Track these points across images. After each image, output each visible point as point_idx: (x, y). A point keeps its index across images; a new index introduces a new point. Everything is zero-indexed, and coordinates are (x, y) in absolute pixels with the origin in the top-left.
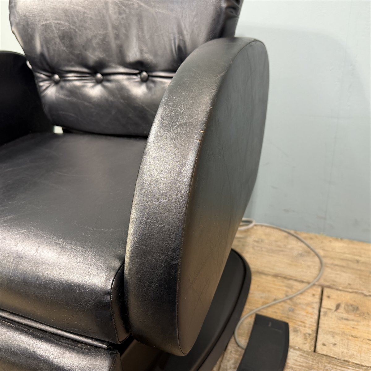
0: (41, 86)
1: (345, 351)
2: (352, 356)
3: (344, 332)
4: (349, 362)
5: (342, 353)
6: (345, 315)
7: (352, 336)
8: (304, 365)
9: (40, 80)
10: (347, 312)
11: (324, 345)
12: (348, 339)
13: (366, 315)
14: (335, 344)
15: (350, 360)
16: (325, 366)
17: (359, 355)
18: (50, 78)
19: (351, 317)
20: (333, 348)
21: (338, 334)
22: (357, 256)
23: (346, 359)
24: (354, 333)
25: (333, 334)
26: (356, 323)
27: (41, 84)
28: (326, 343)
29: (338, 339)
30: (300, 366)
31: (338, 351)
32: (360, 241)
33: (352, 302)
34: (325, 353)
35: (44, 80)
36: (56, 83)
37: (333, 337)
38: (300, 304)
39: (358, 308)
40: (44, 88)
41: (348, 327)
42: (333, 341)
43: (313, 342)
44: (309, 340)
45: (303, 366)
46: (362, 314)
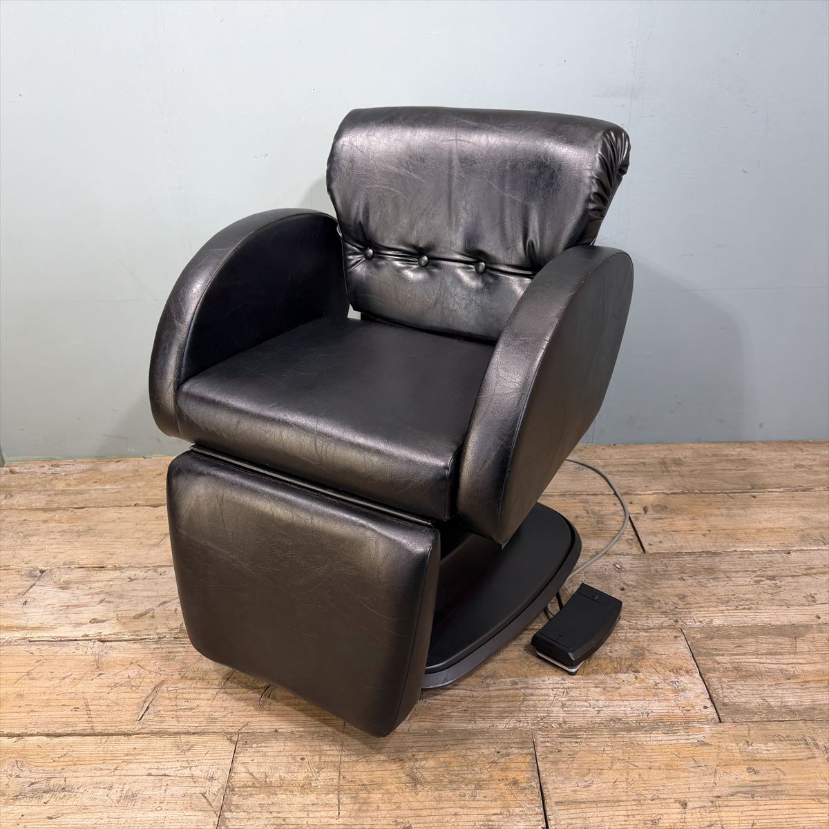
0: (351, 260)
1: (674, 545)
2: (682, 547)
3: (663, 530)
4: (682, 553)
5: (672, 547)
6: (657, 516)
7: (673, 531)
8: (641, 565)
9: (350, 252)
10: (657, 512)
11: (650, 545)
12: (671, 534)
13: (676, 510)
14: (661, 542)
15: (682, 551)
16: (662, 562)
17: (687, 545)
18: (363, 251)
19: (663, 516)
20: (660, 545)
21: (659, 533)
22: (640, 458)
23: (678, 551)
24: (674, 528)
25: (655, 534)
26: (671, 520)
27: (351, 257)
28: (652, 543)
29: (661, 537)
30: (638, 567)
31: (667, 546)
32: (637, 443)
33: (657, 503)
34: (655, 551)
35: (355, 254)
36: (368, 259)
37: (655, 536)
38: (605, 515)
39: (666, 507)
40: (353, 262)
41: (665, 525)
42: (657, 539)
43: (639, 544)
44: (634, 545)
45: (641, 567)
46: (673, 511)
